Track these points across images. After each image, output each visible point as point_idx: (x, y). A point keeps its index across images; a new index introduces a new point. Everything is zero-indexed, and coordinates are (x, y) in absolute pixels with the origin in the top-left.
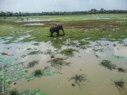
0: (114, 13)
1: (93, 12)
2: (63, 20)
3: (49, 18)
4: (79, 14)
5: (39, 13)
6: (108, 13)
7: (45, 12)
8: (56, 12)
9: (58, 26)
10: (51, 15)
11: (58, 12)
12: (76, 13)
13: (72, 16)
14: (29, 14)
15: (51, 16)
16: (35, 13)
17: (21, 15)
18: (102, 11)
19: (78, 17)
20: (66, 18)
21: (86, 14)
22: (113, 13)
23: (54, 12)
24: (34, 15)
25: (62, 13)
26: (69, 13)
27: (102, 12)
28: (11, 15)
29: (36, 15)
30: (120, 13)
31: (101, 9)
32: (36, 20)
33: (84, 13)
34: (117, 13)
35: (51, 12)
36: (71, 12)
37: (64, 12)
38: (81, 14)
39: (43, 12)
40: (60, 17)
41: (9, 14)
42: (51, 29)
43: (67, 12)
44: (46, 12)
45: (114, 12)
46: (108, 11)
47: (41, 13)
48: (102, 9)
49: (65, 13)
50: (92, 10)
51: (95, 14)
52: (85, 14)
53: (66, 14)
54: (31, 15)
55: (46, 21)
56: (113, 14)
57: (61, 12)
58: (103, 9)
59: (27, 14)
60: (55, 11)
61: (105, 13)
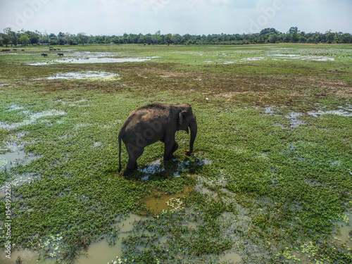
0: (330, 43)
1: (268, 36)
2: (183, 62)
3: (142, 51)
4: (228, 42)
5: (114, 36)
6: (310, 41)
7: (132, 35)
8: (163, 36)
9: (167, 113)
10: (149, 44)
11: (168, 35)
12: (220, 40)
13: (209, 47)
14: (87, 38)
15: (147, 47)
16: (104, 37)
17: (62, 43)
18: (295, 35)
19: (229, 52)
20: (191, 53)
21: (248, 44)
22: (325, 42)
23: (156, 35)
24: (99, 43)
25: (180, 37)
26: (199, 38)
27: (294, 38)
28: (34, 40)
29: (104, 42)
30: (346, 43)
31: (291, 30)
32: (99, 58)
33: (241, 39)
34: (337, 42)
35: (149, 35)
36: (204, 36)
37: (184, 36)
38: (232, 42)
39: (125, 35)
40: (175, 50)
41: (29, 39)
42: (124, 128)
43: (194, 36)
44: (135, 35)
45: (328, 39)
46: (310, 35)
47: (121, 37)
48: (294, 30)
49: (187, 37)
50: (265, 32)
51: (274, 42)
52: (244, 43)
53: (190, 42)
54: (91, 42)
55: (129, 63)
56: (326, 45)
57: (178, 35)
58: (296, 29)
59: (79, 40)
60: (159, 32)
61: (303, 41)
